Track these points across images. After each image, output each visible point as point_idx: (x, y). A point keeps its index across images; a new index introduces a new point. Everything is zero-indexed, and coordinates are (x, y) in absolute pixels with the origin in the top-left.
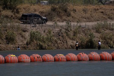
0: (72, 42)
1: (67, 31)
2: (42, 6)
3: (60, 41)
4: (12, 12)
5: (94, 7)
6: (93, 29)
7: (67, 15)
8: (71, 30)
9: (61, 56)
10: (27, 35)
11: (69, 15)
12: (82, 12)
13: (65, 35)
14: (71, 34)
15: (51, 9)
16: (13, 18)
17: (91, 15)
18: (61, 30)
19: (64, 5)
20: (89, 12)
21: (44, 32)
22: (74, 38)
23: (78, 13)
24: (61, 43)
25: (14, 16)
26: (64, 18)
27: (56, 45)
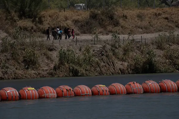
0: (122, 64)
1: (114, 49)
2: (77, 12)
3: (104, 62)
4: (33, 21)
5: (155, 11)
6: (153, 44)
7: (114, 24)
8: (120, 46)
9: (102, 87)
10: (55, 55)
11: (117, 24)
12: (136, 19)
13: (111, 54)
14: (120, 52)
15: (90, 16)
16: (35, 31)
17: (149, 23)
18: (104, 47)
19: (110, 9)
20: (147, 19)
21: (80, 50)
22: (124, 58)
23: (130, 20)
24: (106, 66)
25: (35, 27)
26: (110, 28)
27: (98, 69)
